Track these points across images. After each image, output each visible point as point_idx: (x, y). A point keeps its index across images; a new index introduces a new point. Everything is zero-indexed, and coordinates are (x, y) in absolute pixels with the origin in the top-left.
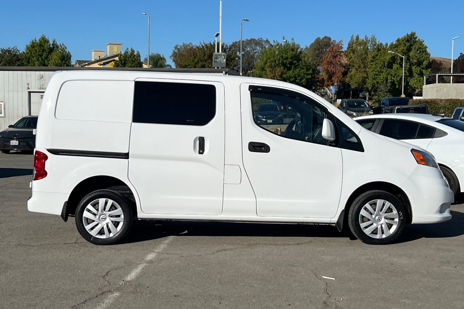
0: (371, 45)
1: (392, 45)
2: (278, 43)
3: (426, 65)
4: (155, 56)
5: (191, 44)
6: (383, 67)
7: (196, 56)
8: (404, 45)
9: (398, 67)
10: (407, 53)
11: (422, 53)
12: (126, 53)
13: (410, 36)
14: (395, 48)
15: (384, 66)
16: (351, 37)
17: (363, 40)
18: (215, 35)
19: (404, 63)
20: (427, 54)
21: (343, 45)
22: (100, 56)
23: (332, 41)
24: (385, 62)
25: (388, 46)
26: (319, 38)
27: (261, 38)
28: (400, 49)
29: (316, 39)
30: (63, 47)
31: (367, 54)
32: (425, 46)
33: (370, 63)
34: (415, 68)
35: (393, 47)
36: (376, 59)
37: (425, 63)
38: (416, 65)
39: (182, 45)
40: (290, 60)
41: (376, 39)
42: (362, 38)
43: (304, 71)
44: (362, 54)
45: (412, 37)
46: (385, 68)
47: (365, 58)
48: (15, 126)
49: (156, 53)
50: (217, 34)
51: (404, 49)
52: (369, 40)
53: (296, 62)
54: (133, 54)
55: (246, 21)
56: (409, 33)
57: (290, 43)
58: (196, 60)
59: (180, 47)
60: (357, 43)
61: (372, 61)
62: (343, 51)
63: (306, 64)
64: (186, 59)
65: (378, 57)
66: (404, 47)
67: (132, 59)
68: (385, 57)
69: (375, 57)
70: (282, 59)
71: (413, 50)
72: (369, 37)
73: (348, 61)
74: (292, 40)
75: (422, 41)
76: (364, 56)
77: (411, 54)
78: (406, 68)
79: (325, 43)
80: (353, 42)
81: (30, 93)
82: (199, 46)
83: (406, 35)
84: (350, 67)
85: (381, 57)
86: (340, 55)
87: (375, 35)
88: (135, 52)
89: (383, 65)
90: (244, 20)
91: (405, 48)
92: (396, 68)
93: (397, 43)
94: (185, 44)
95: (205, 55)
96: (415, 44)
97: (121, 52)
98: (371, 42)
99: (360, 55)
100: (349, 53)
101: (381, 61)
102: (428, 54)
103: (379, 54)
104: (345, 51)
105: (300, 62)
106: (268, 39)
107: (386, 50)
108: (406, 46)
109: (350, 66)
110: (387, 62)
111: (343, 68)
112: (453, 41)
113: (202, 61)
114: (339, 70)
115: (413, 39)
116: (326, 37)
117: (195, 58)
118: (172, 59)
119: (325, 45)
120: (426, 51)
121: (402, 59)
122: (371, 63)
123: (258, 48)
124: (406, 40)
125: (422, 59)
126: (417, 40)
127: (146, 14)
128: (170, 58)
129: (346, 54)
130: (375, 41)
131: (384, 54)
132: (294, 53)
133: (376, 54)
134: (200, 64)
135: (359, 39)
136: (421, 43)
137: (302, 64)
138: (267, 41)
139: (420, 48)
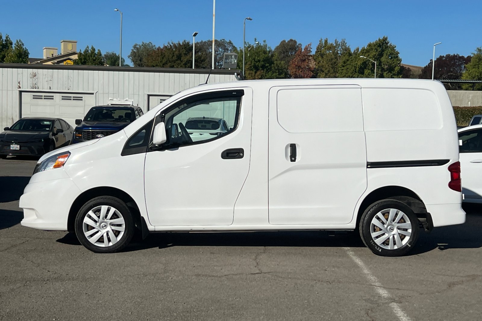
0: (341, 49)
1: (363, 49)
2: (250, 45)
3: (398, 71)
4: (110, 55)
5: (151, 44)
6: (354, 72)
7: (165, 56)
8: (376, 50)
9: (369, 73)
10: (379, 58)
11: (394, 59)
12: (86, 51)
13: (383, 41)
14: (366, 53)
15: (356, 72)
16: (320, 41)
17: (332, 44)
18: (193, 35)
19: (376, 68)
20: (398, 60)
21: (311, 48)
22: (52, 55)
23: (297, 45)
24: (356, 67)
25: (360, 51)
26: (284, 41)
27: (224, 40)
28: (372, 54)
29: (282, 42)
30: (20, 43)
31: (337, 59)
32: (397, 51)
33: (340, 68)
34: (387, 74)
35: (364, 52)
36: (347, 64)
37: (397, 69)
38: (388, 71)
39: (141, 44)
40: (262, 63)
41: (346, 43)
42: (331, 41)
43: (276, 75)
44: (332, 59)
45: (384, 42)
46: (356, 73)
47: (335, 63)
48: (12, 129)
49: (112, 52)
50: (195, 33)
51: (375, 55)
52: (339, 44)
53: (268, 65)
54: (93, 53)
55: (249, 20)
56: (381, 38)
57: (262, 45)
58: (164, 61)
59: (140, 47)
60: (326, 47)
61: (343, 66)
62: (311, 55)
63: (278, 68)
64: (153, 59)
65: (348, 62)
66: (375, 52)
67: (92, 58)
68: (356, 62)
69: (346, 62)
70: (254, 61)
71: (385, 55)
72: (340, 41)
73: (317, 66)
74: (264, 42)
75: (394, 46)
76: (334, 61)
77: (383, 59)
78: (378, 74)
79: (290, 46)
80: (321, 46)
81: (21, 92)
82: (168, 45)
83: (378, 40)
84: (318, 72)
85: (352, 62)
86: (309, 60)
87: (345, 39)
88: (96, 50)
89: (354, 71)
90: (247, 19)
91: (377, 53)
92: (367, 74)
93: (369, 48)
94: (145, 43)
95: (174, 56)
96: (387, 50)
97: (81, 51)
98: (341, 47)
99: (330, 60)
100: (317, 57)
101: (353, 66)
102: (400, 60)
103: (351, 59)
104: (313, 55)
105: (272, 65)
106: (231, 41)
107: (357, 55)
108: (378, 51)
109: (318, 70)
110: (358, 67)
111: (311, 73)
112: (434, 47)
113: (170, 62)
114: (308, 74)
115: (385, 44)
116: (291, 40)
117: (163, 58)
118: (131, 59)
119: (290, 48)
120: (397, 57)
121: (373, 64)
122: (342, 68)
123: (221, 50)
124: (378, 45)
125: (393, 64)
126: (388, 45)
127: (118, 10)
128: (128, 58)
129: (315, 58)
130: (344, 45)
131: (356, 59)
132: (266, 56)
133: (347, 59)
134: (168, 65)
135: (328, 43)
136: (393, 48)
137: (274, 67)
138: (230, 43)
139: (391, 54)
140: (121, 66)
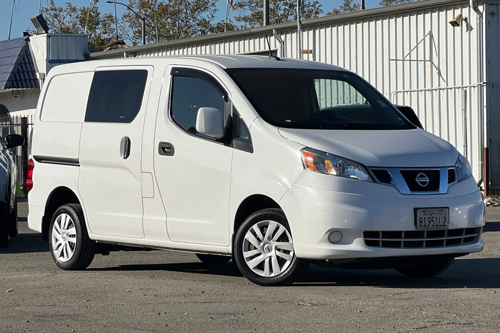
140: (273, 30)
